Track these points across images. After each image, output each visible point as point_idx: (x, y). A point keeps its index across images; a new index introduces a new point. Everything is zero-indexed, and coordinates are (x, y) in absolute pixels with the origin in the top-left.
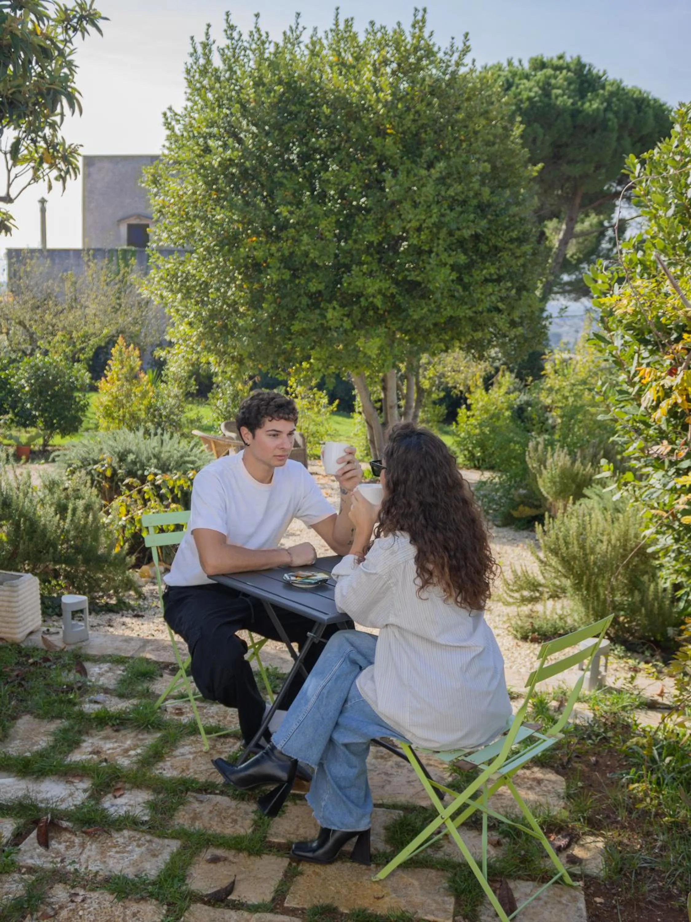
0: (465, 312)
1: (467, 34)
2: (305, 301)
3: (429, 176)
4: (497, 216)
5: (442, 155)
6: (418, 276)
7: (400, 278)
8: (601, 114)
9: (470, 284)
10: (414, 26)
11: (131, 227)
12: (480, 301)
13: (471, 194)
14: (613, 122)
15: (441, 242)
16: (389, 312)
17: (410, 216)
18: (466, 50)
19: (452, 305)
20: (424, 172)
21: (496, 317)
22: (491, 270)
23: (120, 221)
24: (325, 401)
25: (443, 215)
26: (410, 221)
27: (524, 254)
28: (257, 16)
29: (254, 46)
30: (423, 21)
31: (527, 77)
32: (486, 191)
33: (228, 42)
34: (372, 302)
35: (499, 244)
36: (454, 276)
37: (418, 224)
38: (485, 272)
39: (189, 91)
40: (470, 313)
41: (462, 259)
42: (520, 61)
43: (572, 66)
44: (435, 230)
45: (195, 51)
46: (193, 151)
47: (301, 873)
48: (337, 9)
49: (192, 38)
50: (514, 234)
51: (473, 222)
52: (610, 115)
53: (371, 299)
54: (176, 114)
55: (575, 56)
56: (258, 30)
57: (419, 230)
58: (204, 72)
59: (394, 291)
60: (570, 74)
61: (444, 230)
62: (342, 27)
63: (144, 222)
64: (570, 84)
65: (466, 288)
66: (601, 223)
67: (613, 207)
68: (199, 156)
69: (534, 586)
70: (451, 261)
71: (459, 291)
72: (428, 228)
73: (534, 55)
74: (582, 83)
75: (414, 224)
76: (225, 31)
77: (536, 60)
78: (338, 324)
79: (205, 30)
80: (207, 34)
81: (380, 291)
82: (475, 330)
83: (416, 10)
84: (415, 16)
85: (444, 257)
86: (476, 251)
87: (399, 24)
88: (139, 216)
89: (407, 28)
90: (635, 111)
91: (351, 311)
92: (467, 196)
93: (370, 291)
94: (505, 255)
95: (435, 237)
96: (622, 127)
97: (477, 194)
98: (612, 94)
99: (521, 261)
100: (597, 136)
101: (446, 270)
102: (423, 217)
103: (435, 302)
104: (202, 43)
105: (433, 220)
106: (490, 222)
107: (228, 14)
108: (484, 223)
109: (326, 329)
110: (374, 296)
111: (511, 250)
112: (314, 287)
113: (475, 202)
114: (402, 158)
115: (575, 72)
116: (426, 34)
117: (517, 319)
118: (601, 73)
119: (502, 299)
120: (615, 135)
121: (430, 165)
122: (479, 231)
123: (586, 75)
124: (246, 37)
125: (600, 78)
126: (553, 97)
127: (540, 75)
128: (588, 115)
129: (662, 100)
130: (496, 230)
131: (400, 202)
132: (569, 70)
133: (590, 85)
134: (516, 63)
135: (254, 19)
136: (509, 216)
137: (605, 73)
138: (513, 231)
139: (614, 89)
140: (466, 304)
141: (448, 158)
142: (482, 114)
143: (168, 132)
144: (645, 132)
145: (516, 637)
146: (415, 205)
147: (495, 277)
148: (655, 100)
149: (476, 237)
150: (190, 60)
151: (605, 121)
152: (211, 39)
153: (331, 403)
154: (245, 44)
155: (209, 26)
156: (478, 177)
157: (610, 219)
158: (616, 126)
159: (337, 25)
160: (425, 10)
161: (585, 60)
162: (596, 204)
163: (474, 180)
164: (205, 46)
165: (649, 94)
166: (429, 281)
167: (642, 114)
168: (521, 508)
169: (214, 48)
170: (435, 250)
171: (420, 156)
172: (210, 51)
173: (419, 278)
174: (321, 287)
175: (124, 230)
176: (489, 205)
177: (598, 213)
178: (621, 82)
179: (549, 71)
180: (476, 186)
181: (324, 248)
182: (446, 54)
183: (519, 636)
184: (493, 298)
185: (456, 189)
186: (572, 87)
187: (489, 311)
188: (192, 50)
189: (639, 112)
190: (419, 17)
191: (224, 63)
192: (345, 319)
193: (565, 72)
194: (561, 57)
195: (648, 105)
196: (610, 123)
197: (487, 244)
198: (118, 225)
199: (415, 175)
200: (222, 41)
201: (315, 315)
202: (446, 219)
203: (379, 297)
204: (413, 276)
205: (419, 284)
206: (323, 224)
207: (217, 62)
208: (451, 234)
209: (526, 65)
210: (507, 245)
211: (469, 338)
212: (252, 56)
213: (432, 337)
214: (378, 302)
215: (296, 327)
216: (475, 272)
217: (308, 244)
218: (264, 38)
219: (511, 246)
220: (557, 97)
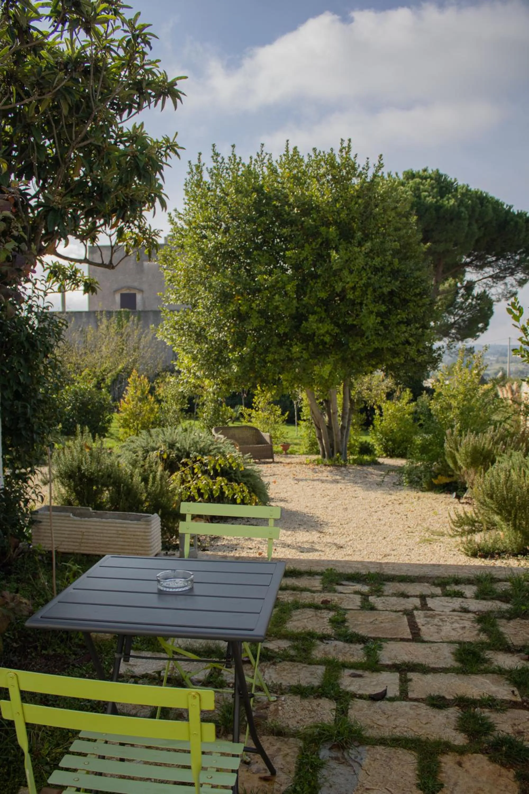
0: (387, 344)
1: (381, 155)
2: (276, 340)
3: (361, 251)
4: (406, 278)
5: (366, 237)
6: (354, 320)
7: (341, 322)
8: (457, 209)
9: (389, 325)
10: (341, 151)
11: (123, 296)
12: (397, 336)
13: (387, 263)
14: (465, 213)
15: (369, 296)
16: (333, 346)
17: (348, 280)
18: (380, 166)
19: (378, 340)
20: (357, 249)
21: (408, 348)
22: (402, 315)
23: (115, 291)
24: (279, 412)
25: (369, 278)
26: (348, 283)
27: (424, 305)
28: (233, 146)
29: (232, 166)
30: (349, 147)
31: (403, 184)
32: (396, 261)
33: (215, 164)
34: (323, 340)
35: (407, 298)
36: (379, 320)
37: (353, 285)
38: (399, 316)
39: (186, 198)
40: (390, 345)
41: (383, 308)
42: (397, 174)
43: (433, 176)
44: (364, 289)
45: (192, 171)
46: (194, 238)
47: (410, 680)
48: (288, 141)
49: (189, 162)
50: (418, 291)
51: (390, 282)
52: (463, 209)
53: (322, 338)
54: (180, 214)
55: (435, 169)
56: (235, 156)
57: (354, 288)
58: (198, 185)
59: (338, 331)
60: (433, 181)
61: (371, 289)
62: (291, 152)
63: (132, 292)
64: (433, 188)
65: (386, 328)
66: (456, 285)
67: (464, 272)
68: (198, 241)
69: (472, 522)
70: (375, 310)
71: (382, 331)
72: (360, 287)
73: (406, 169)
74: (441, 188)
75: (351, 285)
76: (212, 157)
77: (408, 173)
78: (299, 355)
79: (197, 157)
80: (199, 159)
81: (327, 332)
82: (394, 357)
83: (342, 140)
84: (342, 144)
85: (371, 307)
86: (392, 302)
87: (332, 150)
88: (129, 288)
89: (337, 152)
90: (480, 206)
91: (308, 346)
92: (384, 265)
93: (322, 331)
94: (411, 305)
95: (364, 293)
96: (471, 217)
97: (391, 263)
98: (463, 194)
99: (424, 309)
100: (454, 223)
101: (373, 317)
102: (357, 280)
103: (367, 338)
104: (196, 165)
105: (363, 282)
106: (401, 282)
107: (214, 146)
108: (398, 283)
109: (290, 360)
110: (324, 335)
111: (415, 302)
112: (282, 330)
113: (389, 269)
114: (339, 240)
115: (436, 180)
116: (352, 155)
117: (421, 349)
118: (453, 180)
119: (412, 336)
120: (466, 223)
121: (360, 245)
122: (394, 288)
123: (443, 182)
124: (226, 161)
125: (453, 183)
126: (422, 197)
127: (411, 182)
128: (447, 210)
129: (496, 197)
130: (405, 288)
131: (341, 270)
132: (432, 179)
133: (447, 189)
134: (394, 176)
135: (232, 148)
136: (414, 278)
137: (456, 180)
138: (416, 288)
139: (464, 191)
140: (387, 339)
141: (372, 239)
142: (392, 209)
143: (172, 226)
144: (486, 220)
145: (467, 555)
146: (351, 272)
147: (405, 320)
148: (492, 198)
149: (392, 293)
150: (188, 177)
151: (459, 213)
152: (202, 163)
153: (283, 414)
154: (228, 166)
155: (200, 154)
156: (391, 252)
157: (462, 281)
158: (467, 216)
159: (287, 151)
160: (350, 140)
161: (441, 172)
162: (454, 270)
163: (388, 254)
164: (198, 167)
165: (487, 194)
166: (362, 324)
167: (484, 208)
168: (439, 477)
169: (204, 168)
170: (365, 302)
171: (353, 238)
172: (202, 171)
173: (355, 323)
174: (287, 330)
175: (118, 298)
176: (399, 271)
177: (454, 277)
178: (468, 186)
179: (418, 180)
180: (389, 258)
181: (289, 303)
182: (363, 169)
183: (470, 553)
184: (406, 335)
185: (377, 261)
186: (435, 190)
187: (403, 344)
188: (189, 170)
189: (482, 206)
190: (345, 144)
191: (212, 178)
192: (304, 352)
193: (429, 180)
194: (425, 170)
195: (488, 201)
196: (463, 215)
197: (399, 298)
198: (114, 295)
199: (350, 251)
200: (209, 164)
201: (283, 351)
202: (372, 281)
203: (327, 336)
204: (350, 321)
205: (354, 326)
206: (289, 288)
207: (206, 178)
208: (374, 291)
209: (401, 177)
210: (413, 298)
211: (389, 363)
212: (231, 173)
213: (364, 363)
214: (327, 339)
215: (270, 357)
216: (392, 317)
217: (279, 301)
218: (238, 160)
219: (415, 299)
220: (425, 197)
